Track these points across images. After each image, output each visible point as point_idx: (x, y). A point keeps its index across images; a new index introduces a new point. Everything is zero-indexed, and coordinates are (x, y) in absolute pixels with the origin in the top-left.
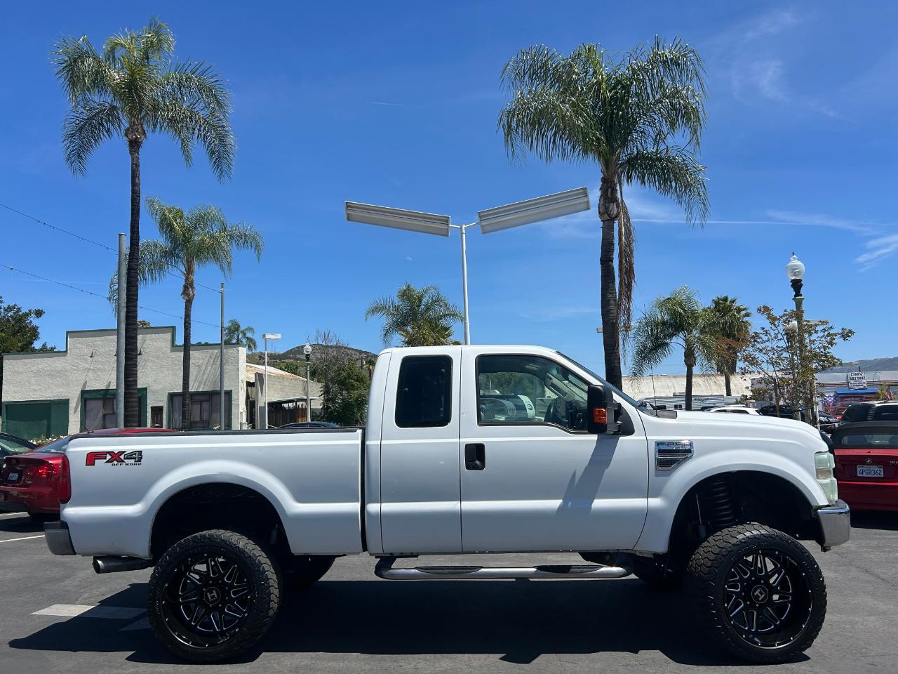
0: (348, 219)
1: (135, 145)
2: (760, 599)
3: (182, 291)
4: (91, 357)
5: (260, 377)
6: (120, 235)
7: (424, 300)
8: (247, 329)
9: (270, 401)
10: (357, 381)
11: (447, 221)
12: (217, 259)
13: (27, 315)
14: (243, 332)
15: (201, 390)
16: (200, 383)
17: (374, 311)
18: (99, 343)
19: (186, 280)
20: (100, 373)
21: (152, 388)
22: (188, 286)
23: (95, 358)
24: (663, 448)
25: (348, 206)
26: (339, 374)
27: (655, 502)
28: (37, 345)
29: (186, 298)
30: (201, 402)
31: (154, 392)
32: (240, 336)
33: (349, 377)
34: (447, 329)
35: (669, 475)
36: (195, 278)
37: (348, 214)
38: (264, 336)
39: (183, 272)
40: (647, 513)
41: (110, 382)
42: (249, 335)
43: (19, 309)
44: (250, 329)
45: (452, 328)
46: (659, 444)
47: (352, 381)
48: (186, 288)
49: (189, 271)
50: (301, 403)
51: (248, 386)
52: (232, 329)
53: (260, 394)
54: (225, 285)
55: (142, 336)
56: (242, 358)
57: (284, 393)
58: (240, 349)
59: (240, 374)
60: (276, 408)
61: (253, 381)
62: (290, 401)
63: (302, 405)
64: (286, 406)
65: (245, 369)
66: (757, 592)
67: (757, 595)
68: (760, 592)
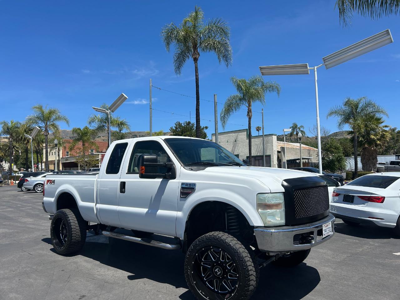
0: (263, 75)
1: (196, 60)
2: (218, 274)
3: (247, 114)
5: (283, 149)
6: (214, 95)
7: (360, 106)
9: (287, 159)
10: (335, 149)
11: (306, 67)
12: (258, 99)
13: (203, 129)
14: (299, 128)
15: (258, 155)
16: (258, 152)
17: (331, 114)
19: (248, 109)
21: (240, 154)
22: (249, 111)
23: (221, 143)
24: (184, 186)
25: (261, 69)
26: (325, 146)
27: (179, 214)
29: (249, 117)
30: (259, 160)
31: (241, 156)
32: (298, 130)
33: (331, 147)
34: (380, 119)
35: (185, 201)
36: (252, 108)
37: (262, 72)
38: (283, 130)
39: (247, 106)
40: (176, 219)
42: (302, 129)
44: (302, 126)
45: (383, 118)
46: (183, 184)
47: (332, 149)
48: (248, 113)
49: (249, 105)
50: (305, 160)
51: (278, 153)
52: (294, 127)
53: (283, 156)
54: (263, 110)
55: (236, 134)
56: (275, 140)
57: (297, 156)
58: (273, 136)
59: (274, 147)
60: (291, 162)
61: (280, 151)
62: (298, 159)
63: (305, 161)
64: (298, 161)
65: (276, 145)
66: (216, 270)
67: (216, 271)
68: (218, 270)
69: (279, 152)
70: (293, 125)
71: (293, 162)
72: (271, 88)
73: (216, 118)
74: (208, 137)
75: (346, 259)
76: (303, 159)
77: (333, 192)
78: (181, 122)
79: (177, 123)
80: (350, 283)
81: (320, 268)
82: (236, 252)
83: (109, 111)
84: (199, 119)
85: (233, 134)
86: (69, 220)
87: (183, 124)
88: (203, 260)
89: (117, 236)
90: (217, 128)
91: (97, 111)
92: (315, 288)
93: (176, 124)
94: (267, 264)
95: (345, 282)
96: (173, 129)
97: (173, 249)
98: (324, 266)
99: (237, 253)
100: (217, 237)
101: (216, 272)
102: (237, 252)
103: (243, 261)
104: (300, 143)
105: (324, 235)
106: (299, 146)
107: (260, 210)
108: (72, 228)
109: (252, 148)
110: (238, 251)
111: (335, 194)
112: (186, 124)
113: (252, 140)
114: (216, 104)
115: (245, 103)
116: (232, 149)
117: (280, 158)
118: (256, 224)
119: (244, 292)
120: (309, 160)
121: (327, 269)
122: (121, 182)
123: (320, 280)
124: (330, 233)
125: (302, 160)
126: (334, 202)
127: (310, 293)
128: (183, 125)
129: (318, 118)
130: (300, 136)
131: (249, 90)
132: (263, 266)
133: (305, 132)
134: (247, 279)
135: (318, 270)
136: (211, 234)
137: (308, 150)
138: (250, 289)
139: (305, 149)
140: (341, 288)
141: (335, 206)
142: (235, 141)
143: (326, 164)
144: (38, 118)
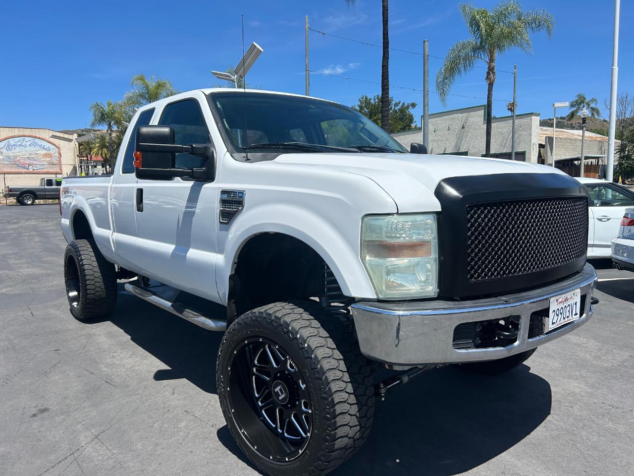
2: (280, 398)
3: (486, 77)
4: (434, 132)
5: (550, 140)
8: (591, 101)
9: (557, 159)
13: (408, 107)
15: (504, 152)
18: (439, 122)
19: (488, 68)
20: (440, 143)
21: (470, 152)
22: (491, 70)
23: (437, 132)
24: (225, 197)
27: (220, 259)
28: (413, 125)
29: (489, 82)
35: (227, 230)
36: (496, 64)
38: (554, 105)
39: (486, 61)
40: (216, 270)
41: (446, 148)
43: (404, 104)
44: (594, 100)
46: (223, 192)
48: (488, 73)
49: (492, 60)
50: (590, 160)
51: (539, 147)
52: (579, 102)
53: (549, 153)
54: (517, 67)
55: (465, 115)
56: (536, 124)
57: (576, 152)
58: (533, 117)
59: (532, 137)
60: (564, 165)
61: (544, 144)
62: (577, 159)
63: (592, 162)
64: (576, 162)
65: (538, 134)
66: (277, 389)
67: (277, 391)
68: (280, 390)
69: (541, 146)
70: (577, 98)
71: (568, 164)
72: (536, 24)
73: (426, 84)
74: (415, 122)
75: (626, 364)
76: (586, 158)
77: (624, 217)
78: (369, 98)
79: (362, 98)
80: (621, 429)
81: (559, 380)
82: (307, 358)
83: (236, 76)
84: (388, 85)
85: (460, 115)
86: (82, 260)
87: (373, 99)
88: (256, 363)
89: (140, 294)
90: (426, 104)
91: (219, 78)
92: (529, 434)
93: (360, 101)
94: (411, 377)
95: (610, 425)
96: (356, 109)
97: (217, 330)
98: (570, 377)
99: (309, 359)
100: (273, 318)
101: (277, 395)
102: (311, 358)
103: (321, 379)
104: (582, 129)
105: (553, 323)
106: (581, 134)
107: (368, 258)
108: (87, 274)
109: (492, 140)
110: (313, 356)
111: (627, 221)
112: (377, 100)
113: (492, 124)
114: (426, 58)
115: (482, 54)
116: (457, 142)
117: (543, 158)
118: (355, 293)
119: (322, 450)
120: (600, 161)
121: (576, 387)
122: (138, 189)
123: (549, 414)
124: (574, 317)
125: (584, 161)
126: (624, 238)
127: (511, 449)
128: (372, 102)
129: (616, 68)
130: (584, 115)
131: (492, 30)
132: (401, 382)
133: (599, 109)
134: (329, 422)
135: (551, 387)
136: (263, 310)
137: (599, 141)
138: (337, 446)
139: (592, 140)
140: (595, 439)
141: (625, 246)
142: (463, 128)
143: (631, 167)
144: (142, 96)
